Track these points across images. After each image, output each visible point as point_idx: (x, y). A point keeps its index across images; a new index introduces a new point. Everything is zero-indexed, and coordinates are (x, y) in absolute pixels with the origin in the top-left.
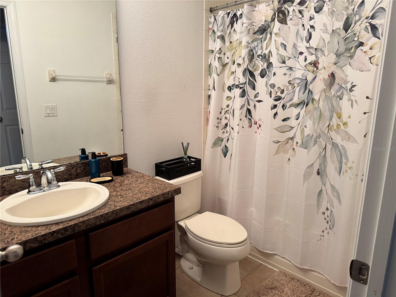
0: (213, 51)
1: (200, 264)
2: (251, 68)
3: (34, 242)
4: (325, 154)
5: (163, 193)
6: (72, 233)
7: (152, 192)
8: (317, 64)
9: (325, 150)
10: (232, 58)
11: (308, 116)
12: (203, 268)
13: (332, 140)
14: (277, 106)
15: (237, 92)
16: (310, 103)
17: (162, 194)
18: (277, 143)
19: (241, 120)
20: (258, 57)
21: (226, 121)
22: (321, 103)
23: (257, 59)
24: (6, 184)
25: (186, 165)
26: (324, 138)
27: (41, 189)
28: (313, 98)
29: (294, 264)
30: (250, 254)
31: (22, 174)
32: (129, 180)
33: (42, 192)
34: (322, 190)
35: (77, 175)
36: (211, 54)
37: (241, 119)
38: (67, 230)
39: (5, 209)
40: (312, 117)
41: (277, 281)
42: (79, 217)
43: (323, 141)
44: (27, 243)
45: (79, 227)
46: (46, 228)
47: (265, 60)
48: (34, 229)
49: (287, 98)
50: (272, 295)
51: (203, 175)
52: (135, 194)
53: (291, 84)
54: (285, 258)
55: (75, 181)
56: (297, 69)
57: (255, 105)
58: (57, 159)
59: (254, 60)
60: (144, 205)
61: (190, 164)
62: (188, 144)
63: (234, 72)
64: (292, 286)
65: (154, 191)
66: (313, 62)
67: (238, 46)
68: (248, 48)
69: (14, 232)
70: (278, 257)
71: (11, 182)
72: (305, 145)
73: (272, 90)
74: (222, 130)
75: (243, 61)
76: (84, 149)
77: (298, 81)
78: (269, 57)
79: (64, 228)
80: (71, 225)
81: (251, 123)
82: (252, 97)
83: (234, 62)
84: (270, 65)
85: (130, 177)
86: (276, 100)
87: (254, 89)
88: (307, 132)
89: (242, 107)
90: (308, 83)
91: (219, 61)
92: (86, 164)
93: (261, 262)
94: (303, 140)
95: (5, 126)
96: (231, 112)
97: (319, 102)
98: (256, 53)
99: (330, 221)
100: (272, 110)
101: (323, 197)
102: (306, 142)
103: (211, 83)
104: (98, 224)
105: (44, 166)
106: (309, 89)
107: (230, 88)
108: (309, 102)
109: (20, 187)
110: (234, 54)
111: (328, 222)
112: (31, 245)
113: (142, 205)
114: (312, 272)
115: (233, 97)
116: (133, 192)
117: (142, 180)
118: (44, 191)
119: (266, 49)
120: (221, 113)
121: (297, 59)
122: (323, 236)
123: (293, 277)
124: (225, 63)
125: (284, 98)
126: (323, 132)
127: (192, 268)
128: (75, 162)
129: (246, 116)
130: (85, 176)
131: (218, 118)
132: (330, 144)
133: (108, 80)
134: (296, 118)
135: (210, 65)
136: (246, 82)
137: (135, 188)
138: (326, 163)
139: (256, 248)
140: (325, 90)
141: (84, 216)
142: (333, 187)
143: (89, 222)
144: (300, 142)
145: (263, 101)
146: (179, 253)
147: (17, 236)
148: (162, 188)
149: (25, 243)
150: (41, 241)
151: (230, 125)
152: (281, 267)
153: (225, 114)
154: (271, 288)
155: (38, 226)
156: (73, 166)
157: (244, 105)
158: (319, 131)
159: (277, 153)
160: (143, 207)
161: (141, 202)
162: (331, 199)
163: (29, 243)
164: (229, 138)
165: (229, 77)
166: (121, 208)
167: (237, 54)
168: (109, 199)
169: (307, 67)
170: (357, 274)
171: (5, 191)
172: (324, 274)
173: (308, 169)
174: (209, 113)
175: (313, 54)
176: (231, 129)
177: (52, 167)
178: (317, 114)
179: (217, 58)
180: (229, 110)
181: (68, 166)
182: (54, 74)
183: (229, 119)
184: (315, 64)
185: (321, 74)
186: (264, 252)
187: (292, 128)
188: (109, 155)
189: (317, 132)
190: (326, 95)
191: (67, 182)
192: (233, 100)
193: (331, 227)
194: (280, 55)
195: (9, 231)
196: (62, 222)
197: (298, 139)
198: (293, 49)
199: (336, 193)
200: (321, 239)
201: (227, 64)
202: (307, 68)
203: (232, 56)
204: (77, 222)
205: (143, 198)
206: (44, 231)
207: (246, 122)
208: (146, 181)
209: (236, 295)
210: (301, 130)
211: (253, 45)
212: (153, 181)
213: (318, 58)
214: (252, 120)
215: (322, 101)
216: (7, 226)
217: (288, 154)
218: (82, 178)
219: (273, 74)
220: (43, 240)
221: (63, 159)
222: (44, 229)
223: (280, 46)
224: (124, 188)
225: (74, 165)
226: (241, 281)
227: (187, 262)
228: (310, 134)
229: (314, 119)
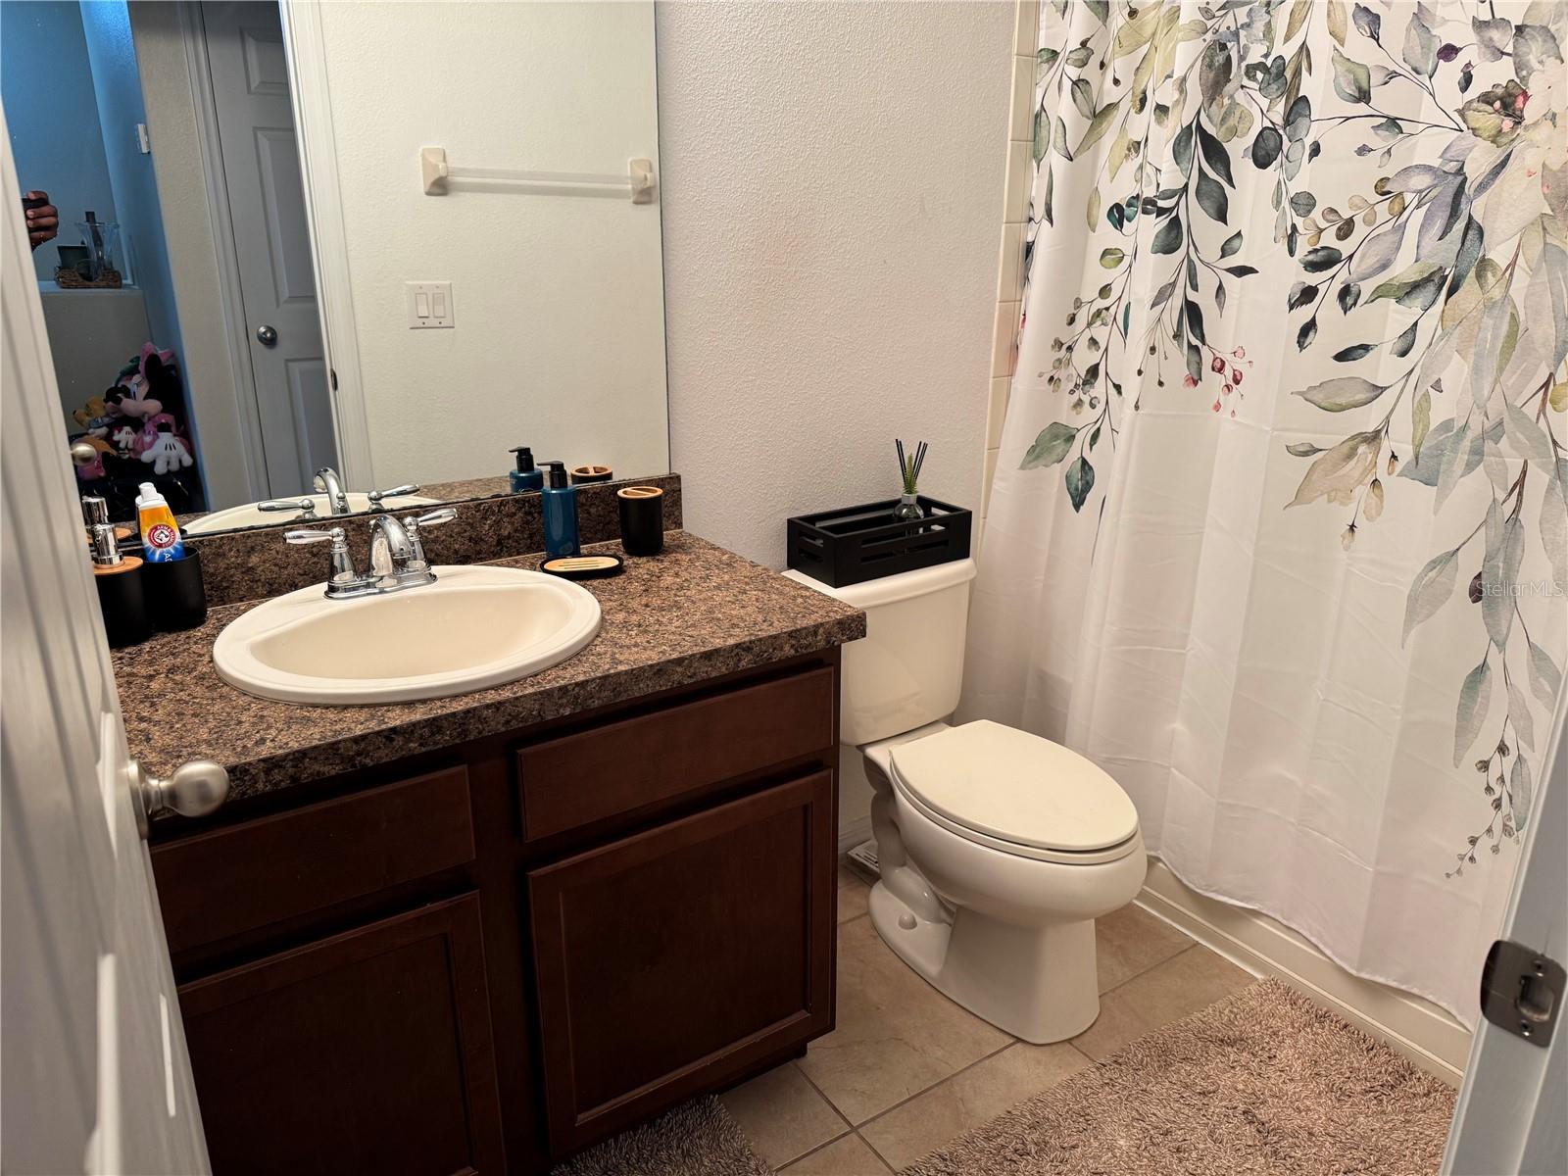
0: (1055, 54)
1: (943, 915)
2: (1215, 126)
3: (327, 758)
4: (1516, 510)
5: (793, 628)
6: (458, 741)
7: (755, 624)
8: (1521, 99)
9: (1520, 494)
10: (1135, 81)
11: (1454, 340)
12: (950, 928)
13: (1556, 452)
14: (1318, 290)
15: (1147, 228)
16: (1467, 280)
17: (790, 634)
18: (1305, 454)
19: (1153, 349)
20: (1247, 74)
21: (1094, 357)
22: (1521, 278)
23: (1246, 82)
24: (258, 559)
25: (909, 533)
26: (1519, 441)
27: (368, 586)
28: (1483, 259)
29: (1329, 958)
30: (1142, 895)
31: (311, 528)
32: (677, 575)
33: (375, 594)
34: (1489, 669)
35: (499, 543)
36: (1045, 66)
37: (1156, 345)
38: (440, 730)
39: (247, 641)
40: (1473, 344)
41: (1252, 1017)
42: (486, 690)
43: (1514, 452)
44: (303, 758)
45: (482, 723)
46: (372, 715)
47: (1277, 90)
48: (331, 715)
49: (1363, 256)
50: (1220, 1065)
51: (975, 578)
52: (693, 625)
53: (1390, 192)
54: (1298, 932)
55: (492, 565)
56: (1421, 127)
57: (1220, 287)
58: (442, 485)
59: (1229, 88)
60: (719, 668)
61: (927, 529)
62: (923, 448)
63: (1139, 143)
64: (1312, 1043)
65: (760, 618)
66: (1500, 91)
67: (1162, 30)
68: (1205, 33)
69: (267, 721)
70: (1269, 925)
71: (273, 552)
72: (1426, 470)
73: (1299, 221)
74: (1072, 392)
75: (1176, 95)
76: (528, 450)
77: (1421, 181)
78: (1297, 73)
79: (429, 719)
80: (454, 713)
81: (1200, 363)
82: (1210, 250)
83: (1143, 101)
84: (1298, 107)
85: (683, 563)
86: (1314, 267)
87: (1221, 216)
88: (1442, 409)
89: (1162, 296)
90: (1469, 189)
91: (1078, 95)
92: (533, 506)
93: (1196, 938)
94: (1420, 445)
95: (287, 361)
96: (1115, 318)
97: (1511, 275)
98: (1242, 58)
99: (1511, 800)
100: (1291, 308)
101: (1487, 698)
102: (1435, 453)
103: (1037, 192)
104: (550, 718)
105: (386, 504)
106: (1470, 217)
107: (1118, 215)
108: (1464, 277)
109: (305, 574)
110: (1143, 66)
111: (1498, 805)
112: (316, 767)
113: (711, 666)
114: (1406, 998)
115: (1128, 251)
116: (687, 618)
117: (726, 578)
118: (382, 592)
119: (1287, 38)
120: (1072, 320)
121: (1424, 78)
122: (1472, 859)
123: (1325, 1009)
124: (1105, 105)
125: (1351, 257)
126: (1517, 413)
127: (914, 924)
128: (493, 497)
129: (1177, 336)
130: (529, 549)
131: (1058, 344)
132: (1543, 467)
133: (640, 187)
134: (1401, 346)
135: (1037, 116)
136: (1186, 185)
137: (694, 603)
138: (1519, 552)
139: (1180, 881)
140: (1545, 219)
141: (503, 686)
142: (1537, 654)
143: (517, 706)
144: (1406, 455)
145: (1257, 272)
146: (868, 864)
147: (274, 734)
148: (792, 609)
149: (297, 758)
150: (351, 759)
151: (1107, 374)
152: (1275, 964)
153: (1089, 325)
154: (1222, 1041)
155: (346, 707)
156: (487, 510)
157: (1173, 285)
158: (1495, 407)
159: (1300, 497)
160: (714, 674)
161: (707, 656)
162: (1525, 707)
163: (310, 759)
164: (1099, 429)
165: (1117, 164)
166: (633, 670)
167: (1157, 60)
168: (597, 636)
169: (1469, 114)
170: (1512, 1001)
171: (256, 581)
172: (1461, 1015)
173: (1432, 574)
174: (1025, 319)
175: (1503, 53)
176: (1113, 391)
177: (411, 508)
178: (1496, 328)
179: (1067, 85)
180: (1107, 309)
181: (468, 508)
182: (441, 165)
183: (1106, 349)
184: (1508, 102)
185: (1532, 145)
186: (1211, 899)
187: (1378, 390)
188: (616, 478)
189: (1486, 412)
190: (1545, 244)
191: (463, 564)
192: (1130, 266)
193: (1513, 824)
194: (1349, 64)
195: (253, 714)
196: (424, 701)
197: (1400, 441)
198: (1413, 32)
199: (1551, 686)
200: (1459, 872)
201: (1111, 107)
202: (1469, 119)
203: (1135, 74)
204: (476, 705)
205: (718, 643)
206: (362, 724)
207: (1176, 361)
208: (739, 581)
209: (1076, 1048)
210: (1417, 399)
211: (1229, 21)
212: (765, 583)
213: (1524, 73)
214: (1204, 350)
215: (1524, 270)
216: (248, 699)
217: (1352, 505)
218: (518, 554)
219: (1307, 152)
220: (359, 754)
221: (462, 484)
222: (362, 719)
223: (1350, 21)
224: (656, 602)
225: (490, 507)
226: (1100, 996)
227: (897, 899)
228: (1453, 420)
229: (1479, 356)
